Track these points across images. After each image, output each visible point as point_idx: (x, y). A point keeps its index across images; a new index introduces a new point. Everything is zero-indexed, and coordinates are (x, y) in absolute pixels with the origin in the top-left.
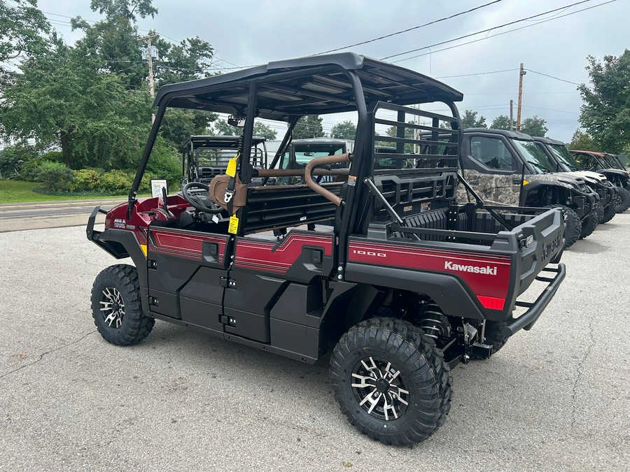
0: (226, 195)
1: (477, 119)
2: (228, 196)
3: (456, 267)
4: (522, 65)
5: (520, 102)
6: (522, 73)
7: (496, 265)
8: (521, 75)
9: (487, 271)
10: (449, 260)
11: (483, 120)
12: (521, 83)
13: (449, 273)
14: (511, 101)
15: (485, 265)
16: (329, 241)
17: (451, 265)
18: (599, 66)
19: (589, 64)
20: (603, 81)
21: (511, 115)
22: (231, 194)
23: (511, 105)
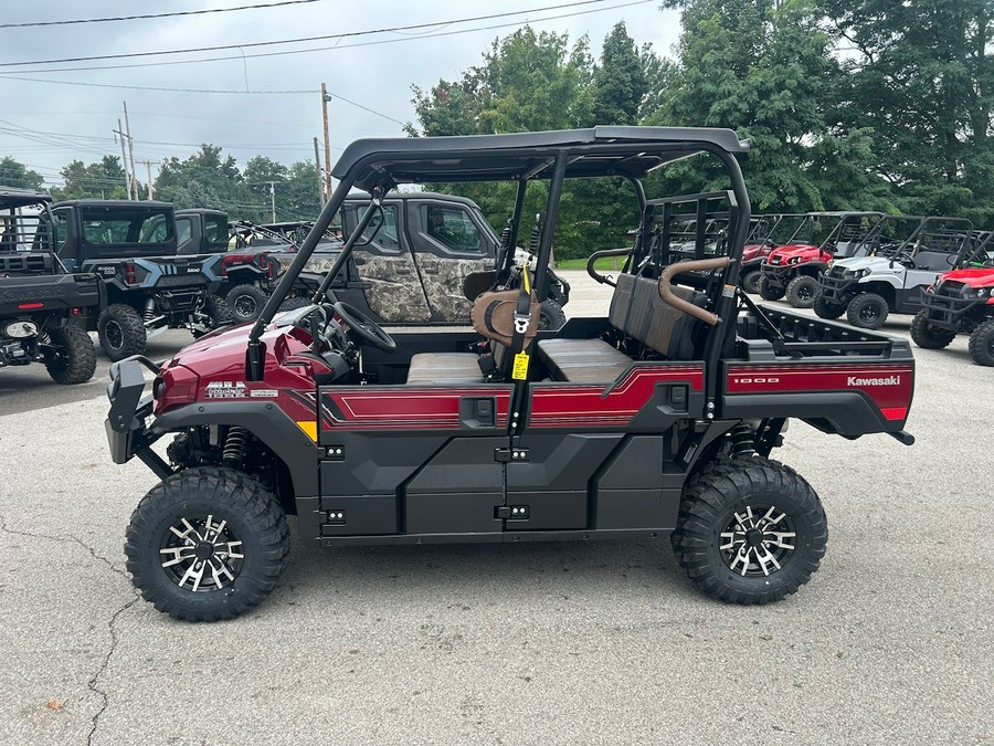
0: (516, 322)
1: (223, 159)
2: (522, 323)
3: (860, 382)
4: (323, 85)
5: (327, 142)
6: (326, 99)
7: (898, 374)
8: (325, 101)
9: (891, 381)
10: (852, 375)
11: (231, 161)
12: (325, 112)
13: (853, 389)
14: (315, 139)
15: (888, 376)
16: (700, 370)
17: (855, 381)
18: (427, 100)
19: (414, 96)
20: (434, 121)
21: (318, 160)
22: (525, 320)
23: (316, 145)
